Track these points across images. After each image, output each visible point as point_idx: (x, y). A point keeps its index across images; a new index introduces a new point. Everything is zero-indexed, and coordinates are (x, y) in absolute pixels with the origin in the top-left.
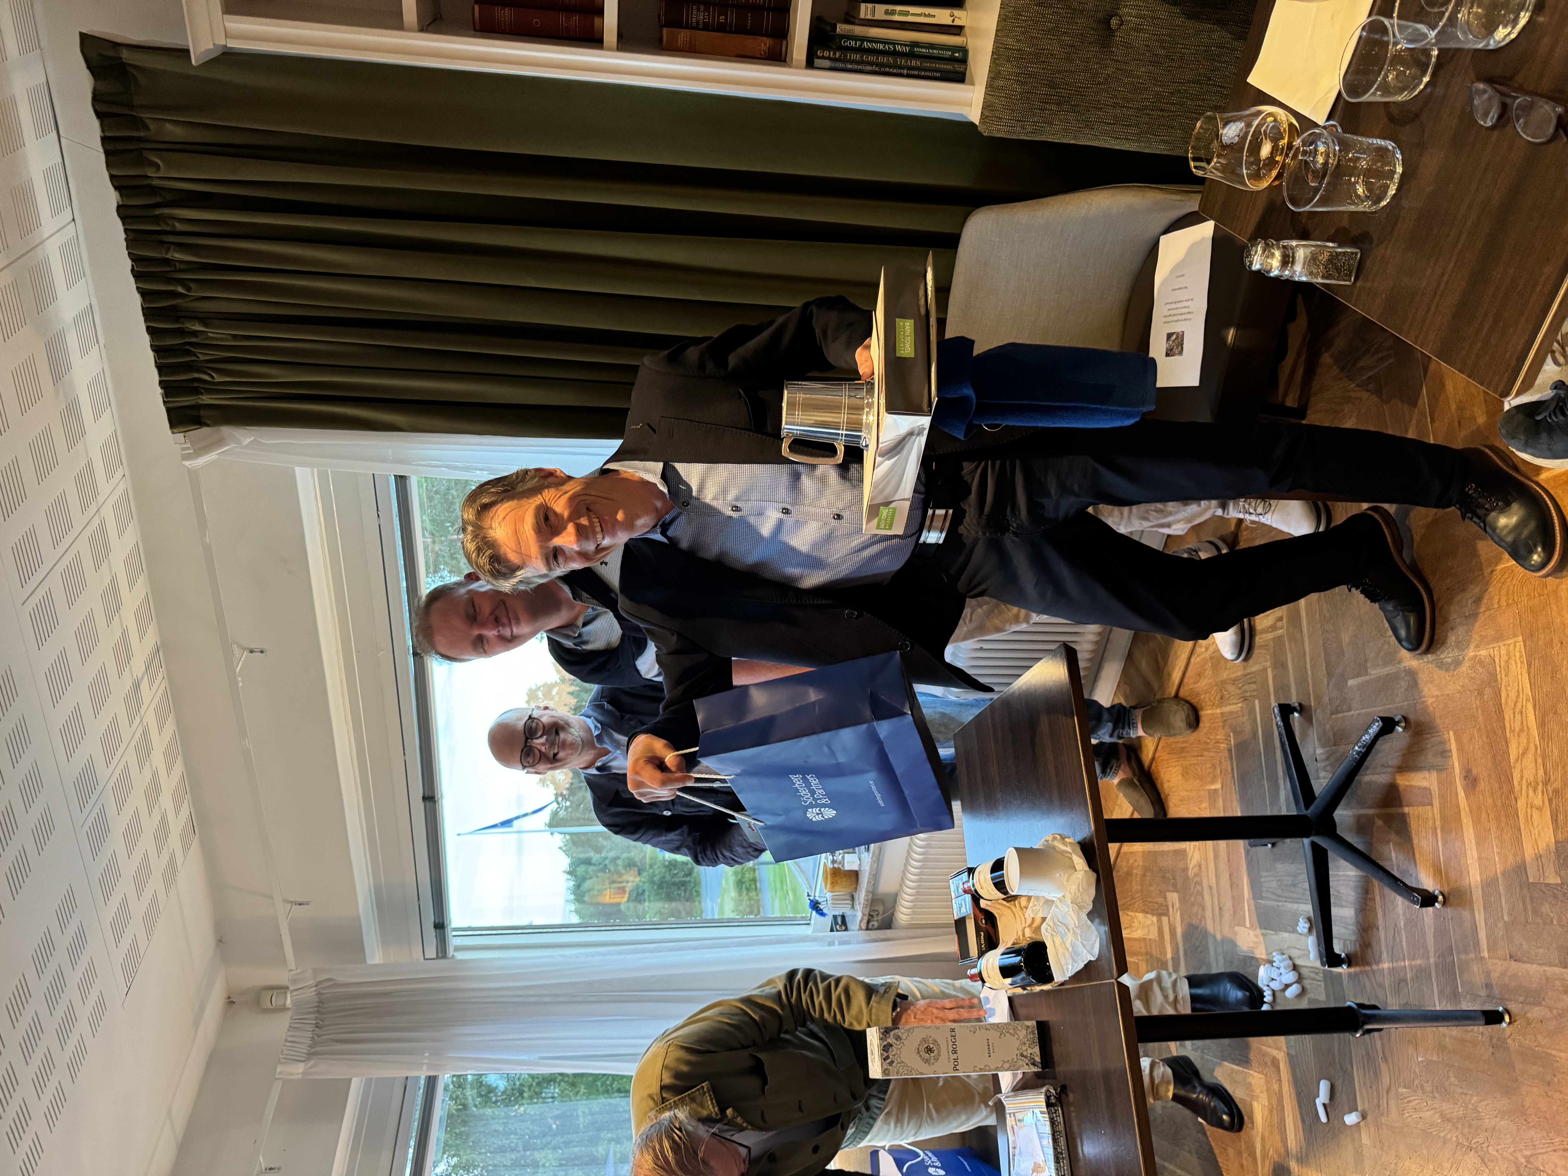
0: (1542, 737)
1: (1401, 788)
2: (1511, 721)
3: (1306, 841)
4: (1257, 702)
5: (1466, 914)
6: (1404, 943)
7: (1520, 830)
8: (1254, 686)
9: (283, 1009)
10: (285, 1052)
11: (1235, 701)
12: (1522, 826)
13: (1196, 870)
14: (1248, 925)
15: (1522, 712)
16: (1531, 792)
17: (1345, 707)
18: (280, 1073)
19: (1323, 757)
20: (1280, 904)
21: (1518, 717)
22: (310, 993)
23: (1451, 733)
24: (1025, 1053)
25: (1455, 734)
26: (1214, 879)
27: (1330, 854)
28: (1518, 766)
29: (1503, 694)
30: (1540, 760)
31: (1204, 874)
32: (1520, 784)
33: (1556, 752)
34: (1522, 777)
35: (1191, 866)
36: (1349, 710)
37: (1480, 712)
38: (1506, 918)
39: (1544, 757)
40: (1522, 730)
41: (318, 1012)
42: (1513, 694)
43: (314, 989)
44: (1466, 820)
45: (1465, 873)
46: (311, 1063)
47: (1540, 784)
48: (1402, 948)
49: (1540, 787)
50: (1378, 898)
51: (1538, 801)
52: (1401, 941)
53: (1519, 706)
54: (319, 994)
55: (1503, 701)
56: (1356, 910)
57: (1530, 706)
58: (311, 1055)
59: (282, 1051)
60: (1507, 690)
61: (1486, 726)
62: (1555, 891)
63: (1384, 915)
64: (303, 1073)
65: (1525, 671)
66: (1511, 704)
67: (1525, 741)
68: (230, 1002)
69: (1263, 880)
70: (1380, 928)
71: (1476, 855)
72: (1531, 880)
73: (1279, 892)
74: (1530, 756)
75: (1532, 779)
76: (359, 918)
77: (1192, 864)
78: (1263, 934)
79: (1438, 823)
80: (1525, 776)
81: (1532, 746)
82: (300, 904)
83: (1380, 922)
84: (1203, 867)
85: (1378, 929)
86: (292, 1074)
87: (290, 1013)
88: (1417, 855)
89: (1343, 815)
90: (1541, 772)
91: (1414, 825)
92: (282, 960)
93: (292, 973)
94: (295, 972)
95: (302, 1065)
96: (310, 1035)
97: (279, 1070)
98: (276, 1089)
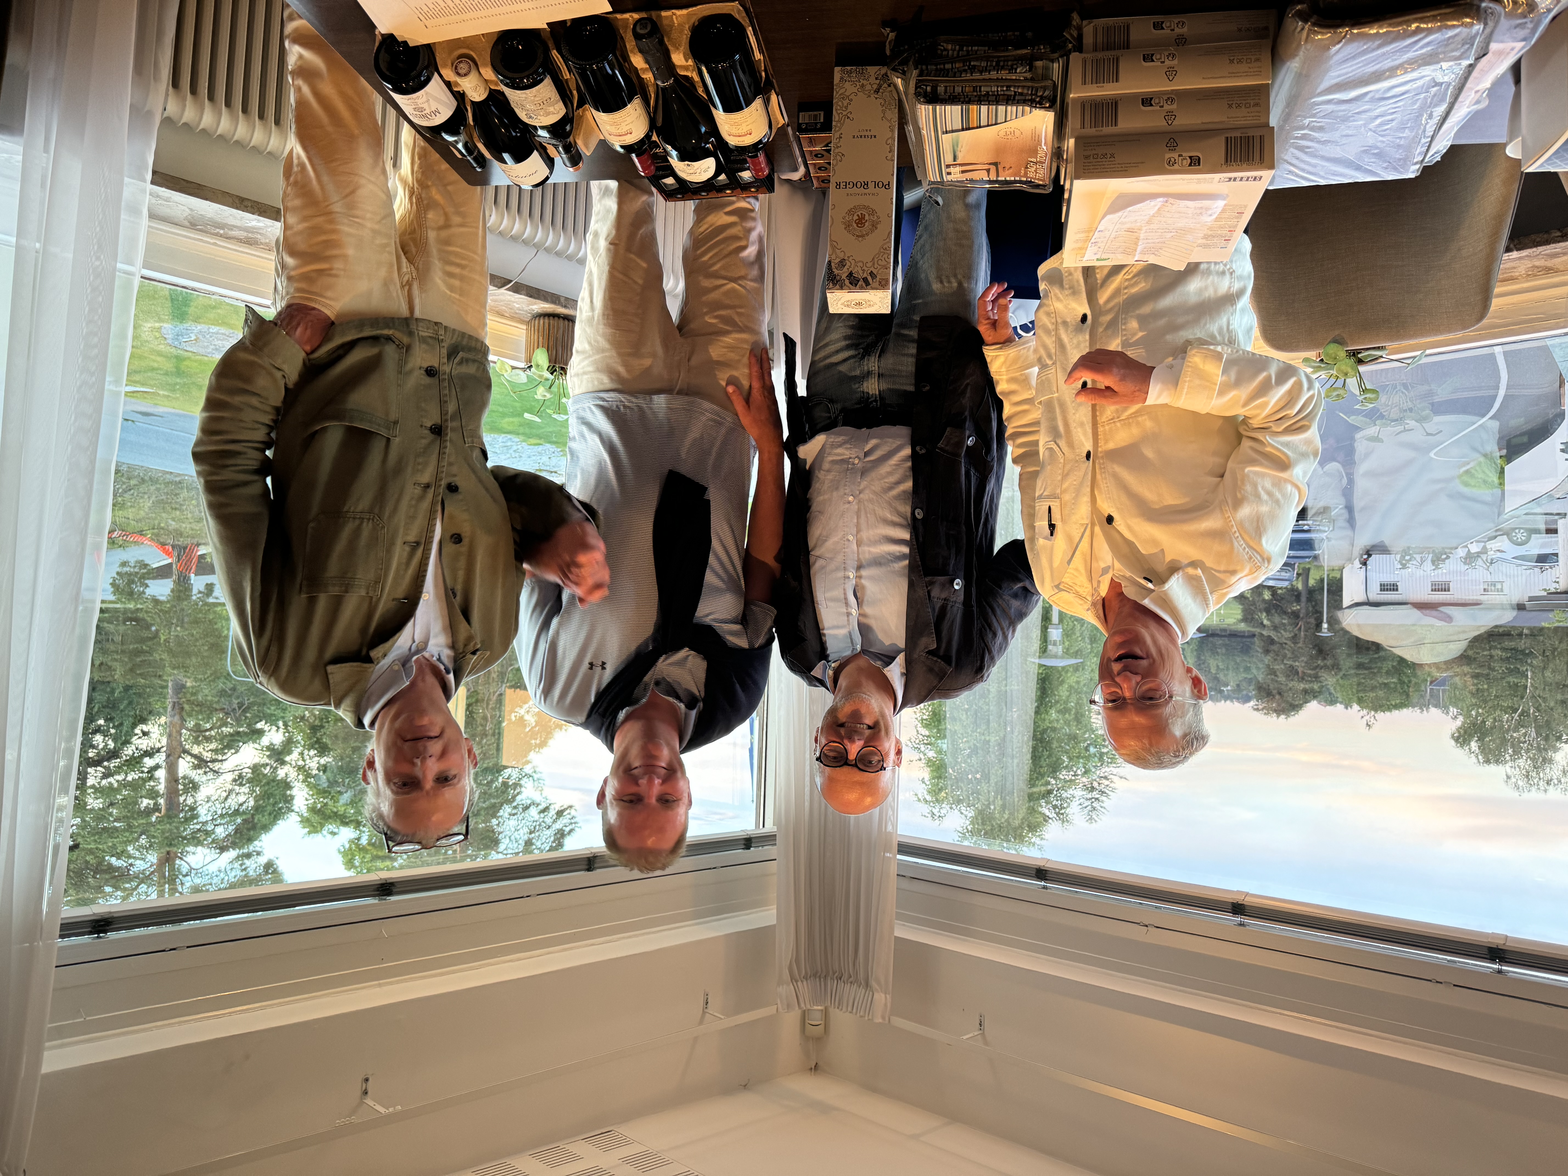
9: (825, 1014)
10: (862, 1014)
18: (883, 1018)
22: (804, 988)
24: (875, 87)
41: (825, 977)
43: (799, 983)
46: (876, 985)
54: (806, 978)
58: (867, 985)
59: (861, 1017)
64: (886, 994)
68: (815, 1069)
76: (725, 936)
82: (707, 1004)
86: (886, 1005)
87: (829, 1007)
93: (780, 1010)
94: (779, 1005)
95: (876, 996)
96: (848, 986)
97: (878, 1020)
98: (900, 1022)
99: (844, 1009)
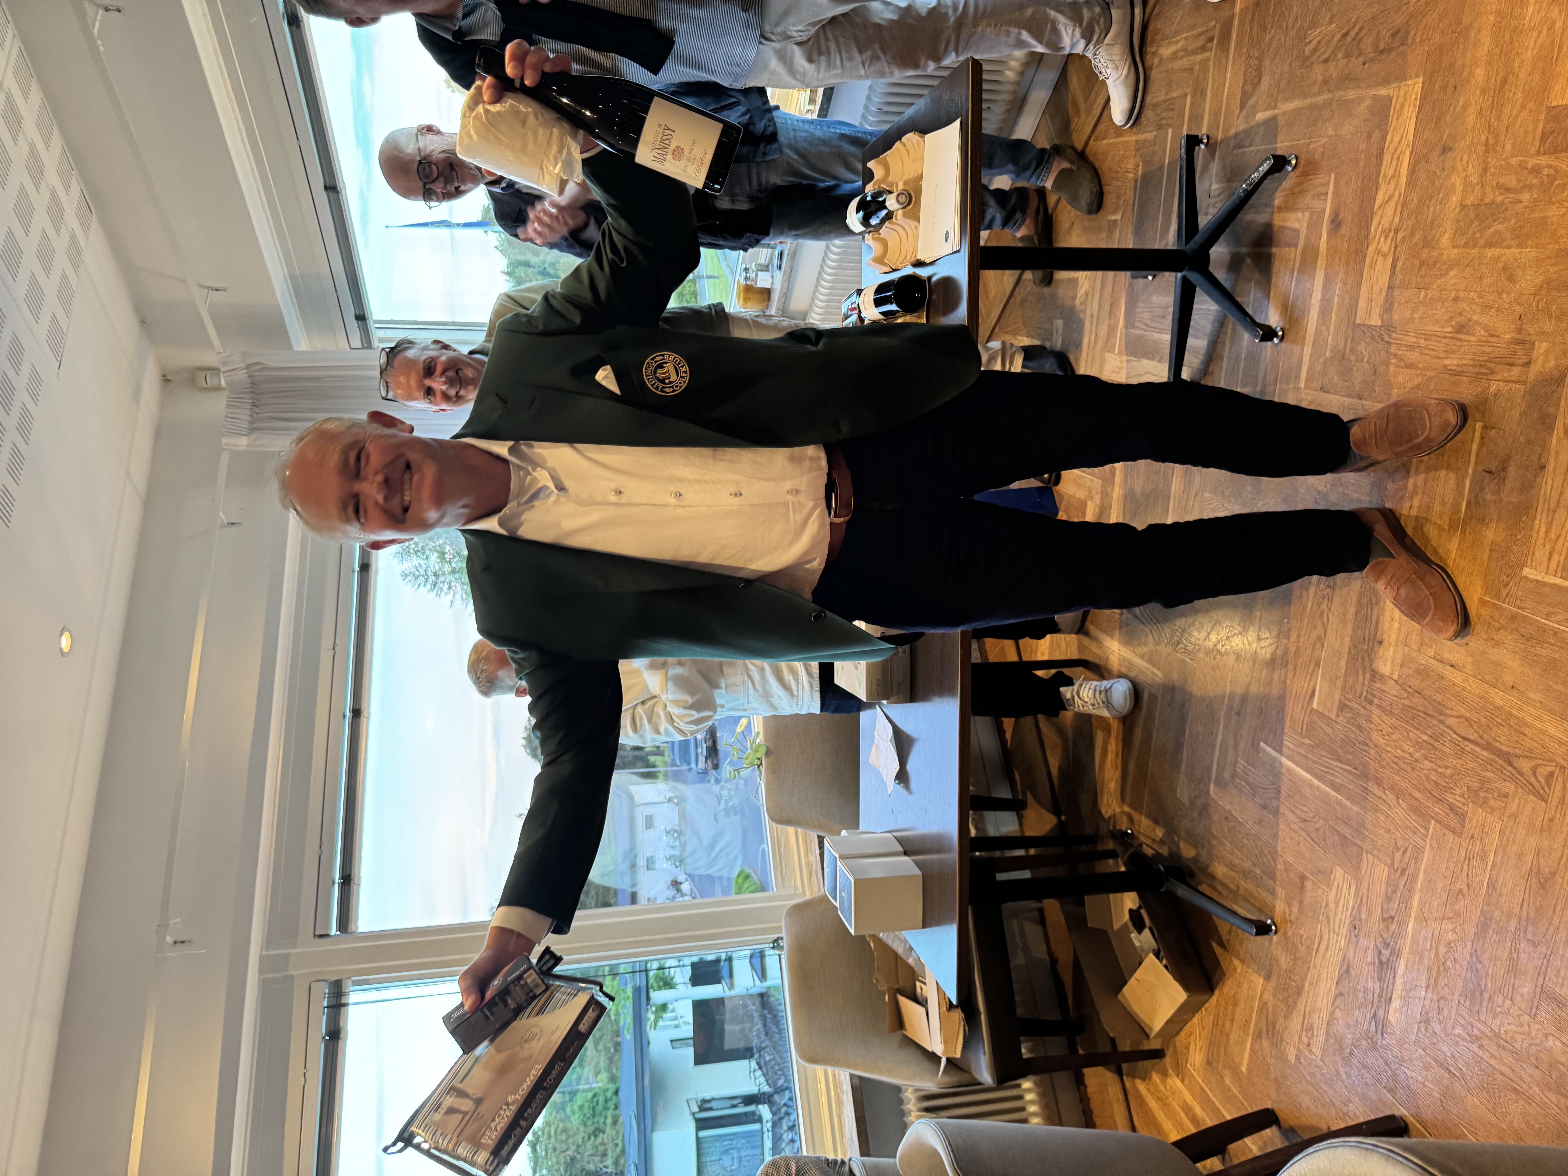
0: (1408, 183)
1: (1275, 229)
2: (1387, 167)
3: (1179, 275)
4: (1170, 131)
5: (1297, 349)
6: (1241, 373)
7: (1362, 275)
8: (1171, 113)
9: (218, 389)
10: (227, 426)
11: (1151, 129)
12: (1365, 271)
13: (1083, 299)
14: (1116, 351)
15: (1398, 158)
16: (1382, 239)
17: (1247, 144)
18: (226, 444)
19: (1216, 193)
20: (1147, 333)
21: (1394, 163)
22: (242, 375)
23: (1333, 175)
25: (1335, 177)
26: (1097, 308)
27: (1198, 289)
28: (1380, 212)
29: (1389, 138)
30: (1399, 209)
31: (1089, 303)
32: (1376, 231)
33: (1415, 201)
34: (1379, 224)
35: (1079, 295)
36: (1250, 146)
37: (1363, 156)
38: (1328, 354)
39: (1403, 205)
40: (1393, 176)
41: (253, 392)
42: (1397, 139)
43: (245, 371)
44: (1321, 263)
45: (1306, 313)
46: (253, 437)
47: (1392, 232)
48: (1238, 377)
49: (1391, 235)
50: (1229, 332)
51: (1385, 249)
52: (1238, 371)
53: (1399, 152)
54: (250, 376)
55: (1386, 145)
56: (1209, 341)
57: (1408, 153)
58: (252, 430)
59: (224, 426)
60: (1393, 135)
61: (1364, 171)
62: (1374, 333)
63: (1231, 348)
64: (248, 446)
65: (1414, 115)
66: (1392, 149)
67: (1392, 189)
68: (166, 380)
69: (1138, 310)
70: (1225, 359)
71: (1319, 296)
72: (1357, 322)
73: (1149, 322)
74: (1392, 203)
75: (1387, 226)
76: (279, 306)
77: (1081, 292)
78: (1127, 361)
79: (1297, 264)
80: (1383, 222)
81: (1397, 194)
82: (216, 290)
83: (1226, 353)
84: (1090, 296)
85: (1222, 359)
86: (237, 446)
87: (226, 393)
88: (1272, 293)
89: (1219, 252)
90: (1397, 219)
91: (1277, 265)
92: (208, 344)
93: (220, 355)
94: (223, 355)
95: (244, 438)
96: (248, 412)
97: (224, 441)
98: (225, 459)
99: (228, 410)
